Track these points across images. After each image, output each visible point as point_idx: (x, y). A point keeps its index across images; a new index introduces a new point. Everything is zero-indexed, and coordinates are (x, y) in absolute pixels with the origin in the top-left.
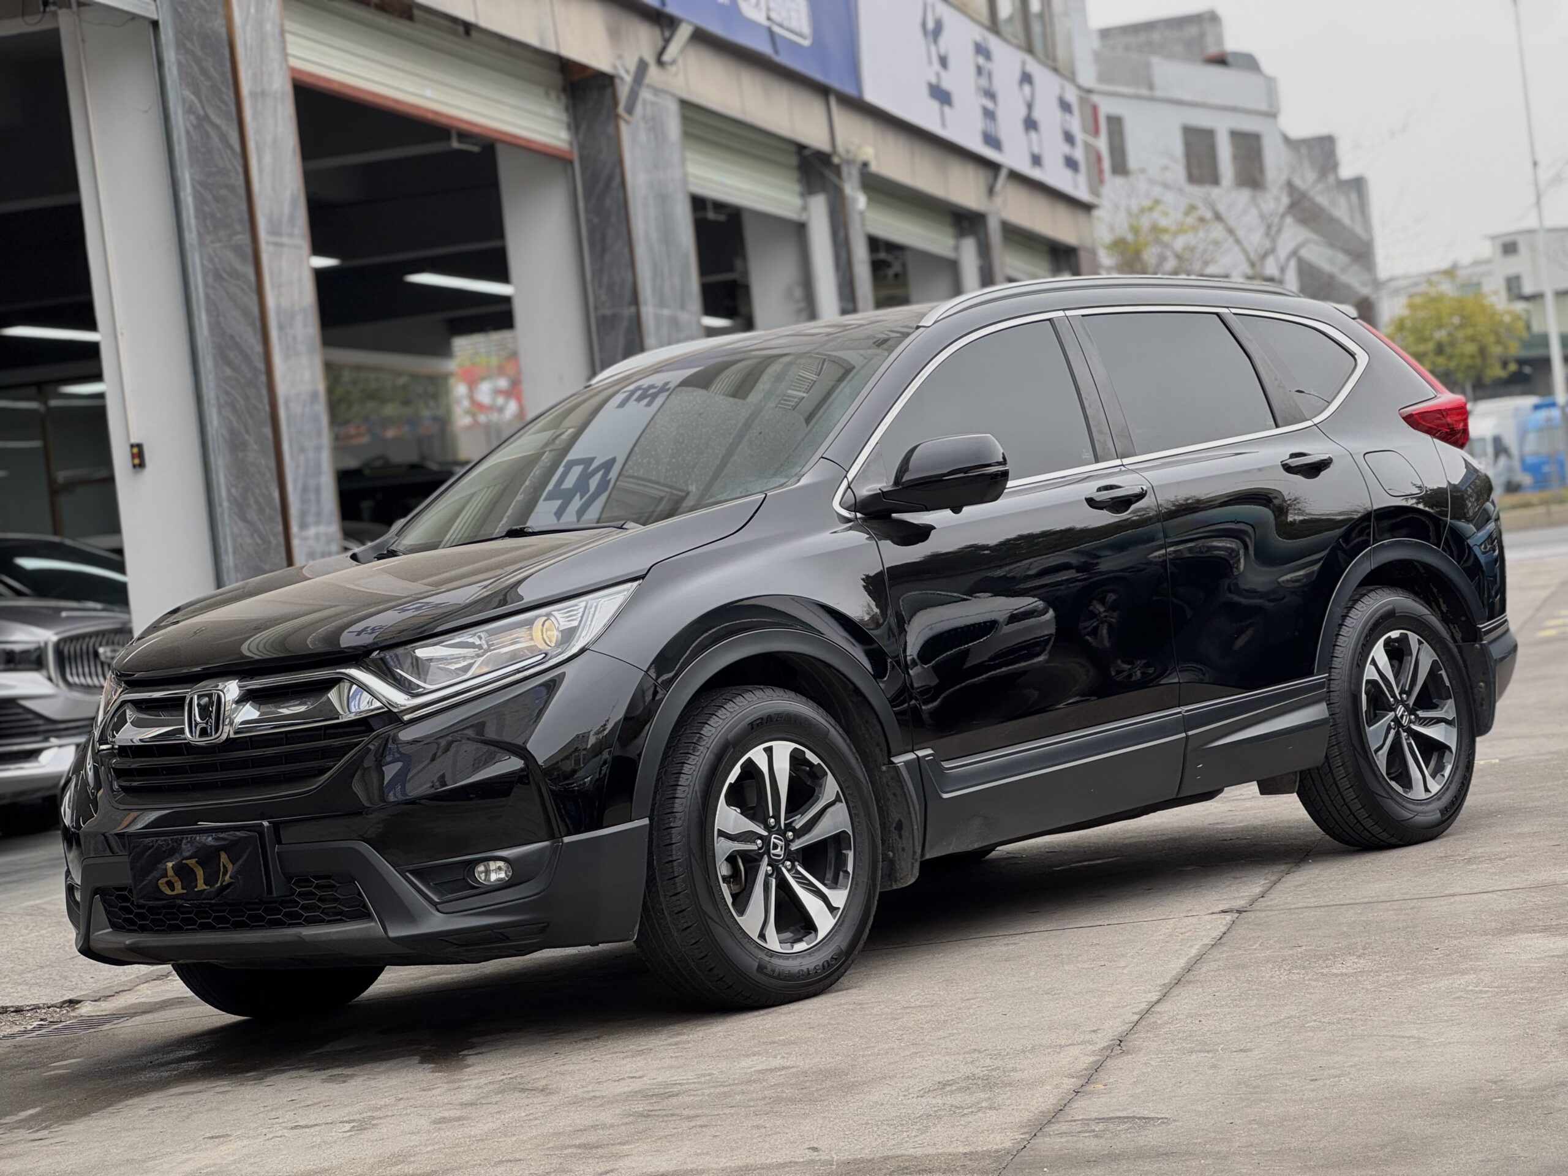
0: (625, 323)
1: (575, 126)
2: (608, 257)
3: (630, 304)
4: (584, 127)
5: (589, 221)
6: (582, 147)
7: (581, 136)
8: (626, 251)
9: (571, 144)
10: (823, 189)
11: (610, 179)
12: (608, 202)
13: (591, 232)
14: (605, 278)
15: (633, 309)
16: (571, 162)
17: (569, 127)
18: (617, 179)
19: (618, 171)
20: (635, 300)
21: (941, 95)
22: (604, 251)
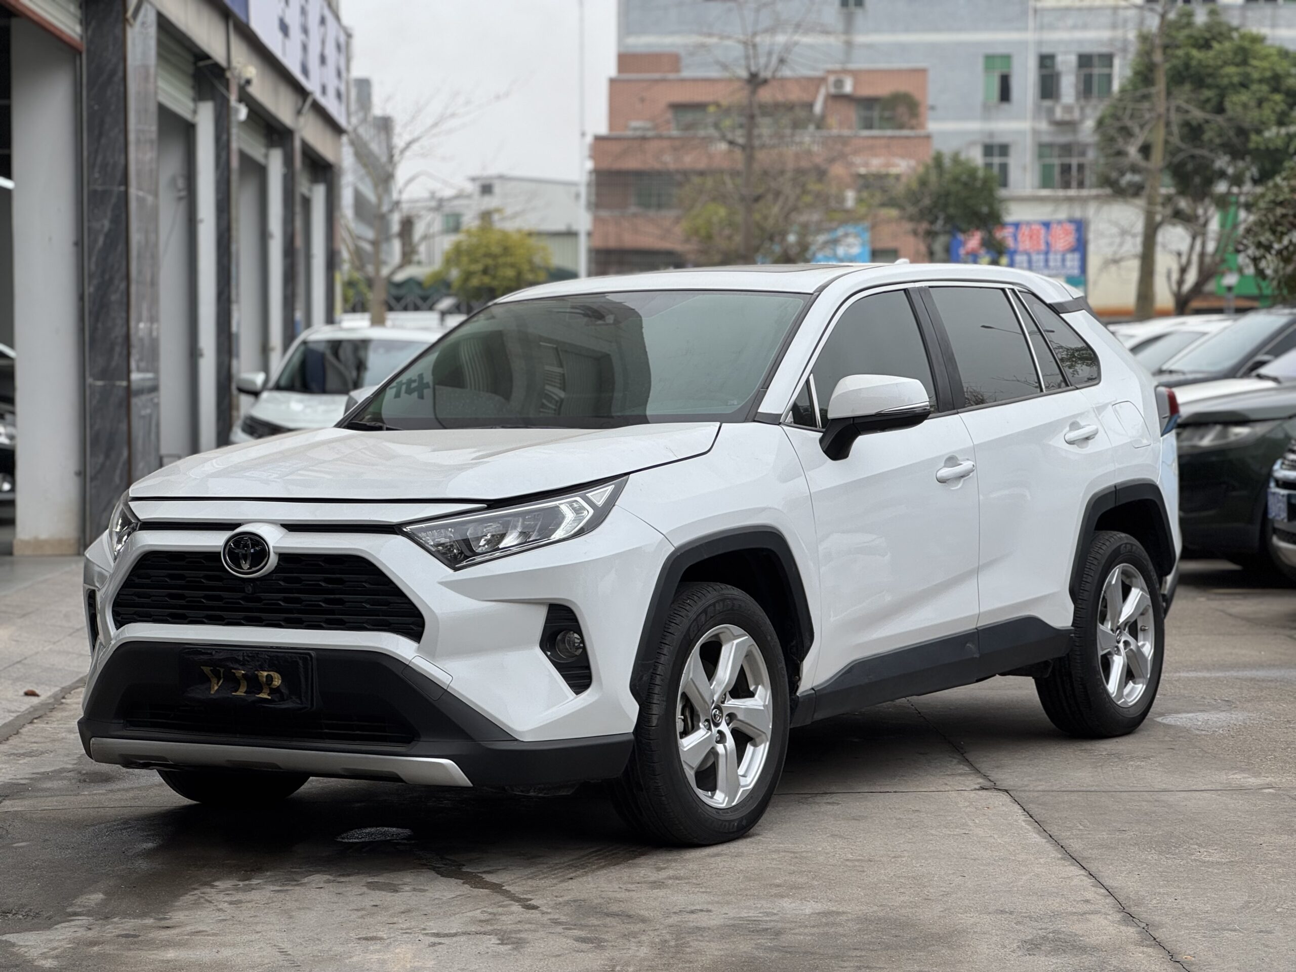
0: (114, 200)
1: (85, 22)
2: (104, 141)
3: (120, 184)
4: (93, 24)
5: (90, 107)
6: (90, 42)
7: (90, 32)
8: (121, 138)
9: (82, 38)
10: (213, 98)
11: (113, 73)
12: (109, 93)
13: (91, 116)
14: (100, 158)
15: (122, 188)
16: (80, 53)
17: (81, 23)
18: (120, 74)
19: (121, 67)
20: (125, 181)
21: (284, 28)
22: (100, 135)
